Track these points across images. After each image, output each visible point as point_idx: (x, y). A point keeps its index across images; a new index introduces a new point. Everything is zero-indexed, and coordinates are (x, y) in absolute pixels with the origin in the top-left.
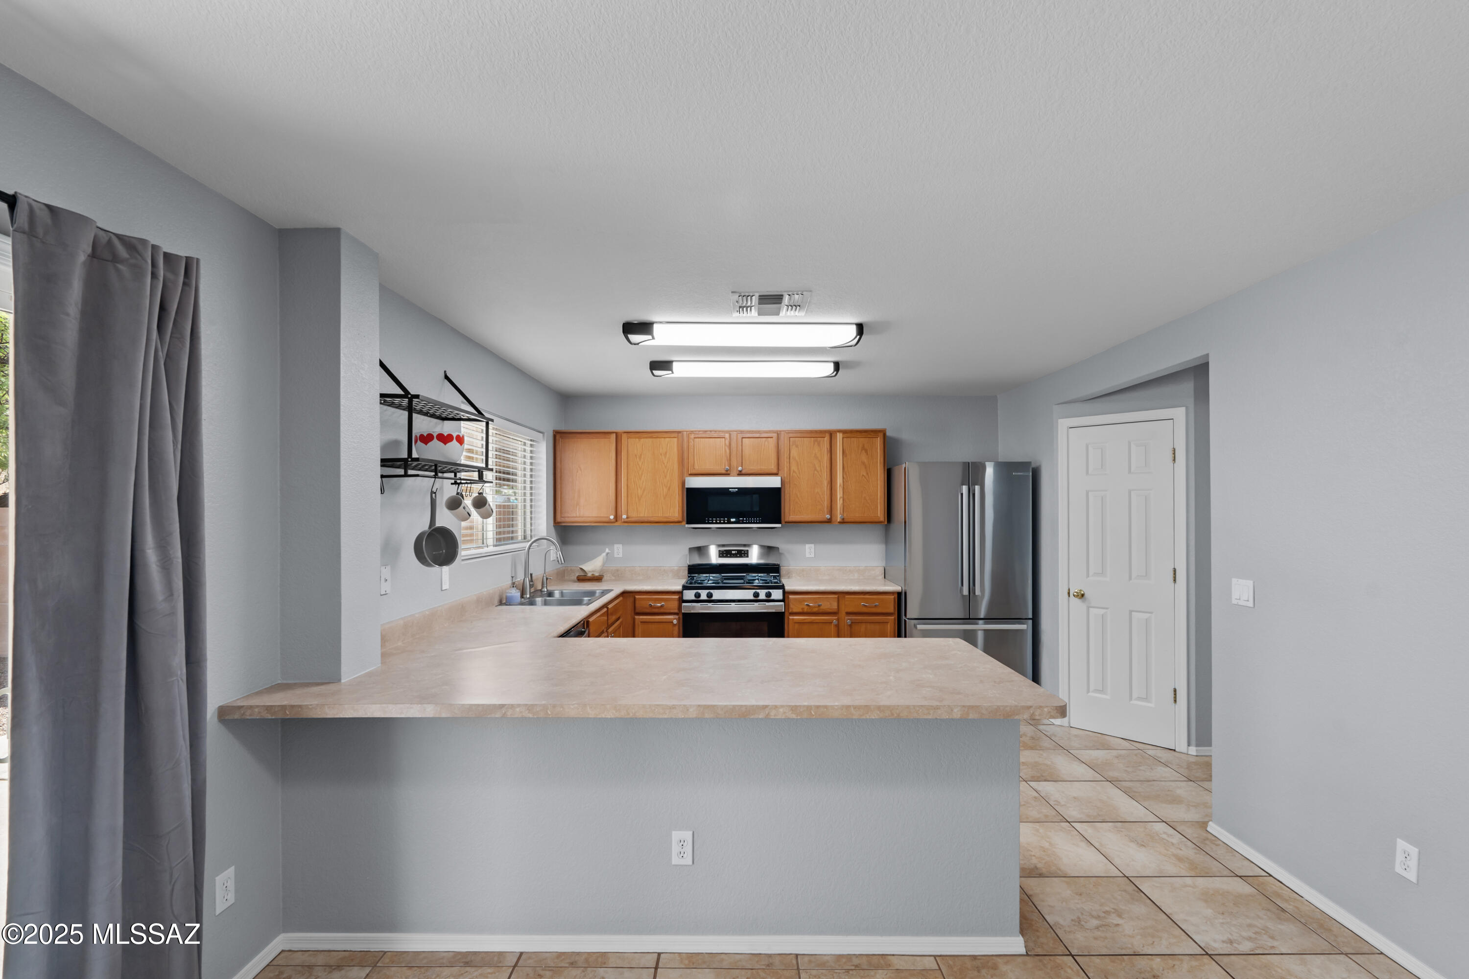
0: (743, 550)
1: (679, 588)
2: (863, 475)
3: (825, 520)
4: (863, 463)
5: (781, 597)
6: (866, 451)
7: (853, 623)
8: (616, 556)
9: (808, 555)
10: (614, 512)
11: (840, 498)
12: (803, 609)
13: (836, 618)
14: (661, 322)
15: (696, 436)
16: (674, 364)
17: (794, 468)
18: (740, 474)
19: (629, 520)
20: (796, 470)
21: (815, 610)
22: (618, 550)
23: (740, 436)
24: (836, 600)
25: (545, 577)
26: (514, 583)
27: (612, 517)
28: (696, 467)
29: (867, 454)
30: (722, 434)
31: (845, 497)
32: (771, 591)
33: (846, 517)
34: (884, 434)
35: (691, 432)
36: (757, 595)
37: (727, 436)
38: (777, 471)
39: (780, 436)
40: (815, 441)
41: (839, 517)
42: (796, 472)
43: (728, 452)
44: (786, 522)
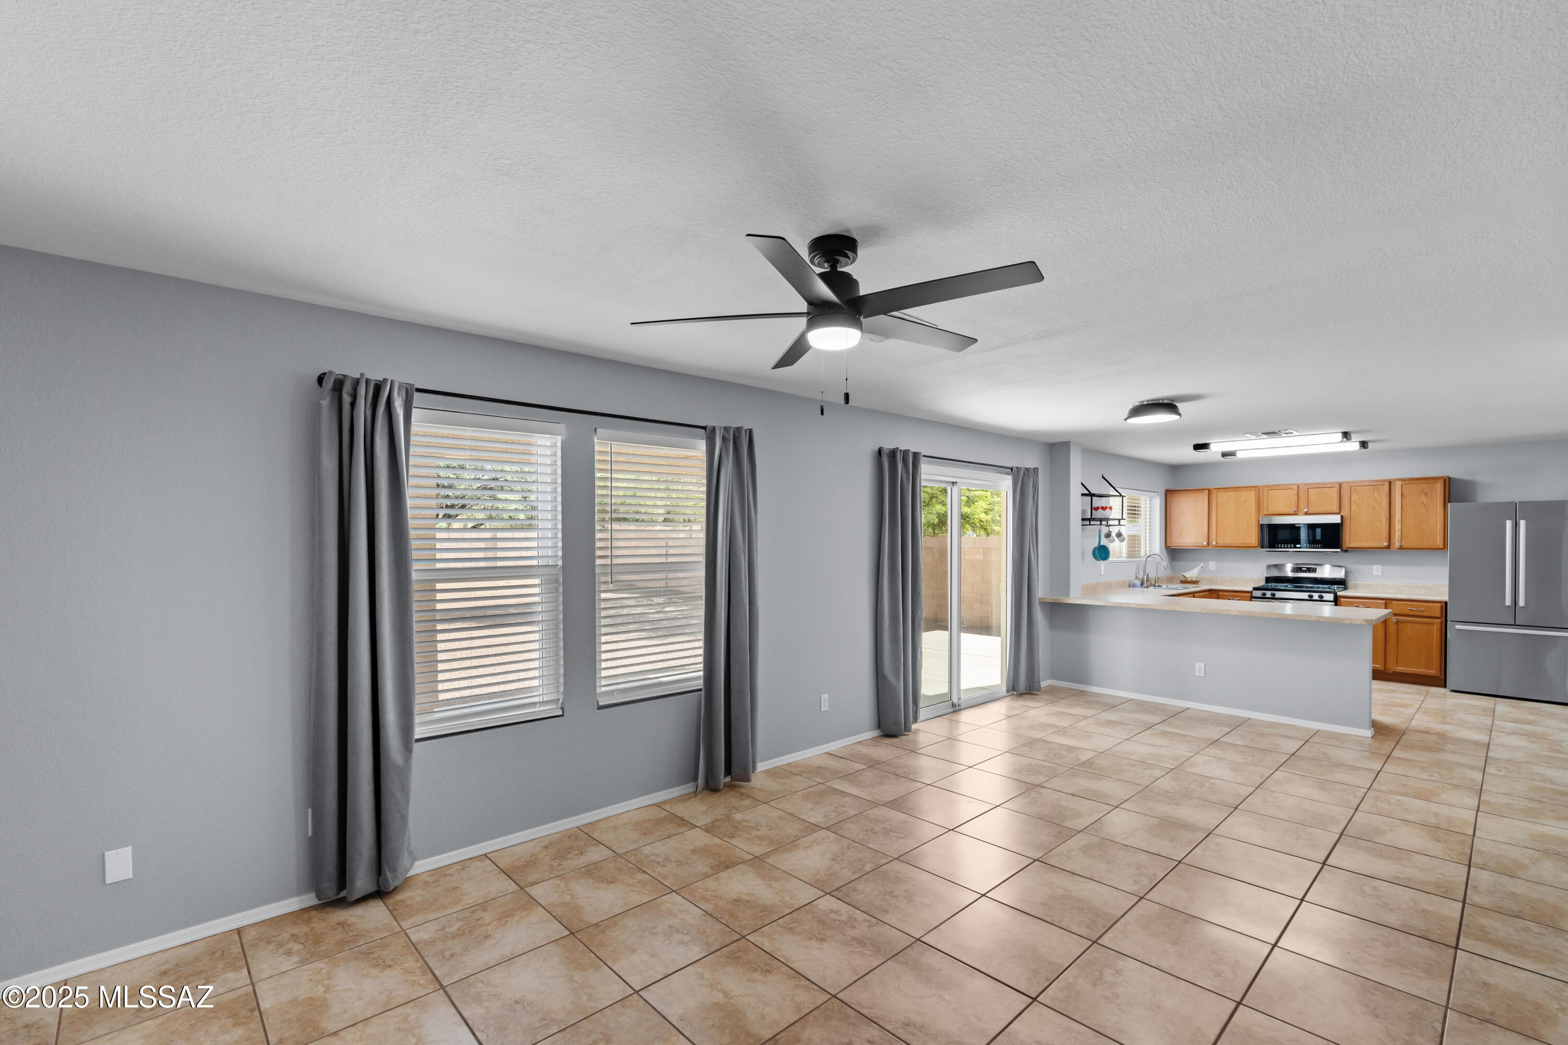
0: (1312, 568)
1: (1251, 589)
2: (1421, 513)
3: (1383, 546)
4: (1423, 503)
5: (1332, 599)
6: (1426, 494)
7: (1398, 623)
8: (1210, 569)
9: (1374, 574)
10: (1207, 540)
11: (1398, 530)
14: (1216, 442)
15: (1270, 489)
16: (1236, 454)
17: (1354, 508)
18: (1306, 514)
19: (1218, 545)
20: (1356, 510)
22: (1212, 565)
23: (1307, 487)
24: (1384, 604)
25: (1157, 577)
26: (1136, 577)
27: (1205, 543)
28: (1270, 510)
29: (1427, 496)
30: (1291, 487)
31: (1403, 529)
32: (1322, 594)
33: (1405, 545)
34: (1445, 480)
35: (1267, 486)
36: (1311, 596)
37: (1295, 487)
38: (1337, 511)
39: (1342, 485)
40: (1374, 488)
41: (1397, 545)
42: (1356, 512)
43: (1296, 499)
44: (1345, 548)
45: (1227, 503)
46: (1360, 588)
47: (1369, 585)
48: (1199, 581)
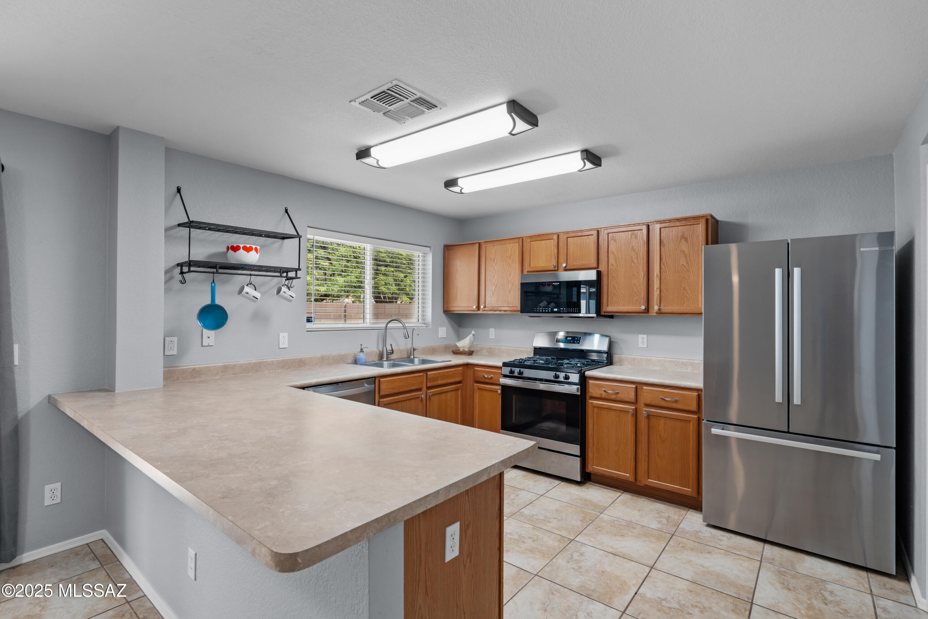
0: (576, 337)
1: (500, 364)
2: (682, 265)
3: (641, 310)
4: (683, 252)
5: (578, 380)
6: (686, 240)
7: (649, 416)
8: (491, 337)
9: (640, 345)
10: (476, 305)
11: (657, 289)
12: (601, 394)
13: (634, 407)
14: (376, 144)
15: (532, 240)
16: (457, 180)
17: (612, 261)
18: (566, 269)
19: (486, 309)
20: (614, 263)
21: (613, 397)
22: (492, 333)
23: (565, 236)
24: (633, 390)
25: (412, 348)
26: (362, 349)
27: (474, 307)
28: (532, 266)
29: (687, 242)
30: (551, 236)
31: (662, 287)
32: (569, 374)
33: (665, 309)
34: (707, 220)
35: (530, 237)
36: (557, 377)
37: (555, 237)
38: (595, 265)
39: (600, 233)
40: (632, 235)
41: (656, 308)
42: (614, 266)
43: (556, 251)
44: (605, 312)
45: (494, 259)
46: (625, 363)
47: (634, 359)
48: (473, 352)
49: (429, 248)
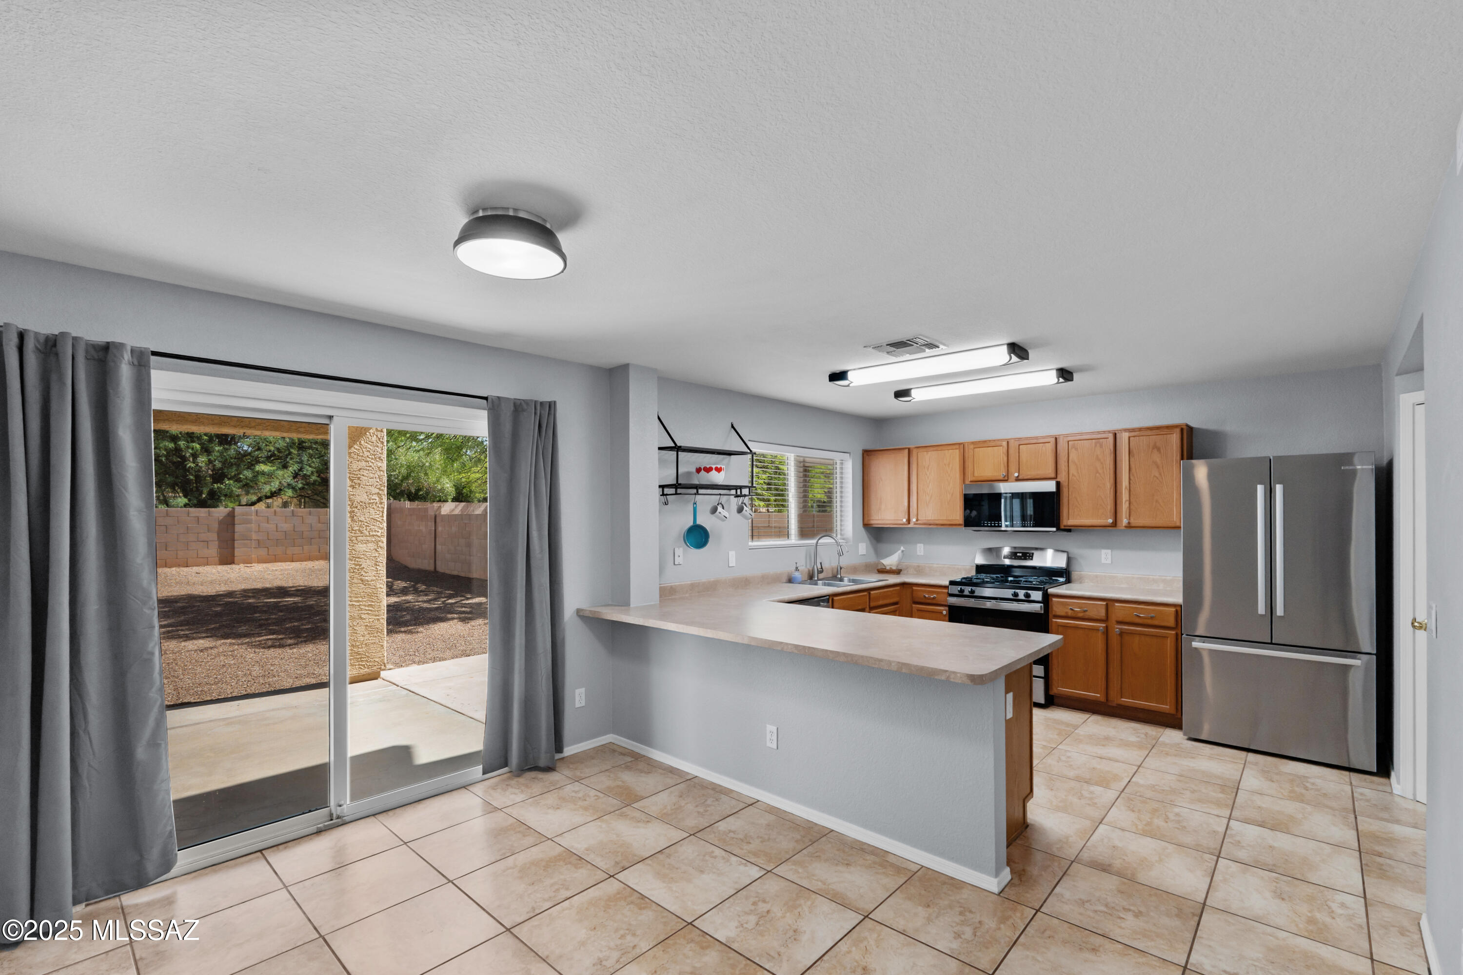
0: (1028, 553)
1: (947, 583)
2: (1155, 476)
3: (1107, 524)
4: (1155, 463)
5: (1040, 598)
6: (1159, 450)
7: (1122, 633)
8: (918, 553)
9: (1103, 561)
10: (907, 517)
11: (1126, 501)
12: (1067, 612)
13: (1104, 625)
14: (854, 369)
15: (976, 446)
16: (912, 391)
17: (1073, 471)
18: (1018, 479)
19: (919, 522)
20: (1075, 474)
21: (1081, 615)
22: (920, 549)
23: (1017, 443)
24: (1104, 607)
25: (839, 567)
26: (797, 568)
27: (904, 520)
28: (976, 474)
29: (1160, 452)
30: (998, 443)
31: (1131, 500)
32: (1029, 592)
33: (1134, 522)
34: (1182, 430)
35: (973, 443)
36: (1016, 595)
37: (1005, 444)
38: (1053, 475)
39: (1058, 440)
40: (1096, 444)
41: (1125, 521)
42: (1075, 476)
43: (1005, 459)
44: (1065, 526)
45: (929, 466)
46: (1086, 581)
47: (1097, 576)
48: (901, 570)
49: (848, 454)
